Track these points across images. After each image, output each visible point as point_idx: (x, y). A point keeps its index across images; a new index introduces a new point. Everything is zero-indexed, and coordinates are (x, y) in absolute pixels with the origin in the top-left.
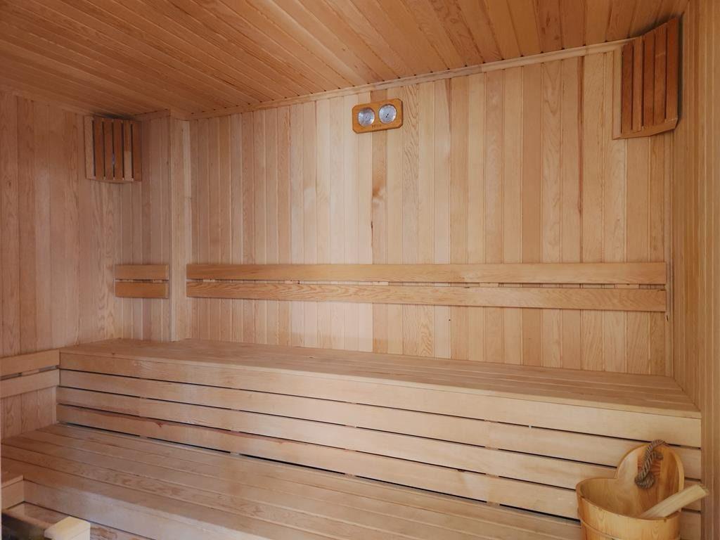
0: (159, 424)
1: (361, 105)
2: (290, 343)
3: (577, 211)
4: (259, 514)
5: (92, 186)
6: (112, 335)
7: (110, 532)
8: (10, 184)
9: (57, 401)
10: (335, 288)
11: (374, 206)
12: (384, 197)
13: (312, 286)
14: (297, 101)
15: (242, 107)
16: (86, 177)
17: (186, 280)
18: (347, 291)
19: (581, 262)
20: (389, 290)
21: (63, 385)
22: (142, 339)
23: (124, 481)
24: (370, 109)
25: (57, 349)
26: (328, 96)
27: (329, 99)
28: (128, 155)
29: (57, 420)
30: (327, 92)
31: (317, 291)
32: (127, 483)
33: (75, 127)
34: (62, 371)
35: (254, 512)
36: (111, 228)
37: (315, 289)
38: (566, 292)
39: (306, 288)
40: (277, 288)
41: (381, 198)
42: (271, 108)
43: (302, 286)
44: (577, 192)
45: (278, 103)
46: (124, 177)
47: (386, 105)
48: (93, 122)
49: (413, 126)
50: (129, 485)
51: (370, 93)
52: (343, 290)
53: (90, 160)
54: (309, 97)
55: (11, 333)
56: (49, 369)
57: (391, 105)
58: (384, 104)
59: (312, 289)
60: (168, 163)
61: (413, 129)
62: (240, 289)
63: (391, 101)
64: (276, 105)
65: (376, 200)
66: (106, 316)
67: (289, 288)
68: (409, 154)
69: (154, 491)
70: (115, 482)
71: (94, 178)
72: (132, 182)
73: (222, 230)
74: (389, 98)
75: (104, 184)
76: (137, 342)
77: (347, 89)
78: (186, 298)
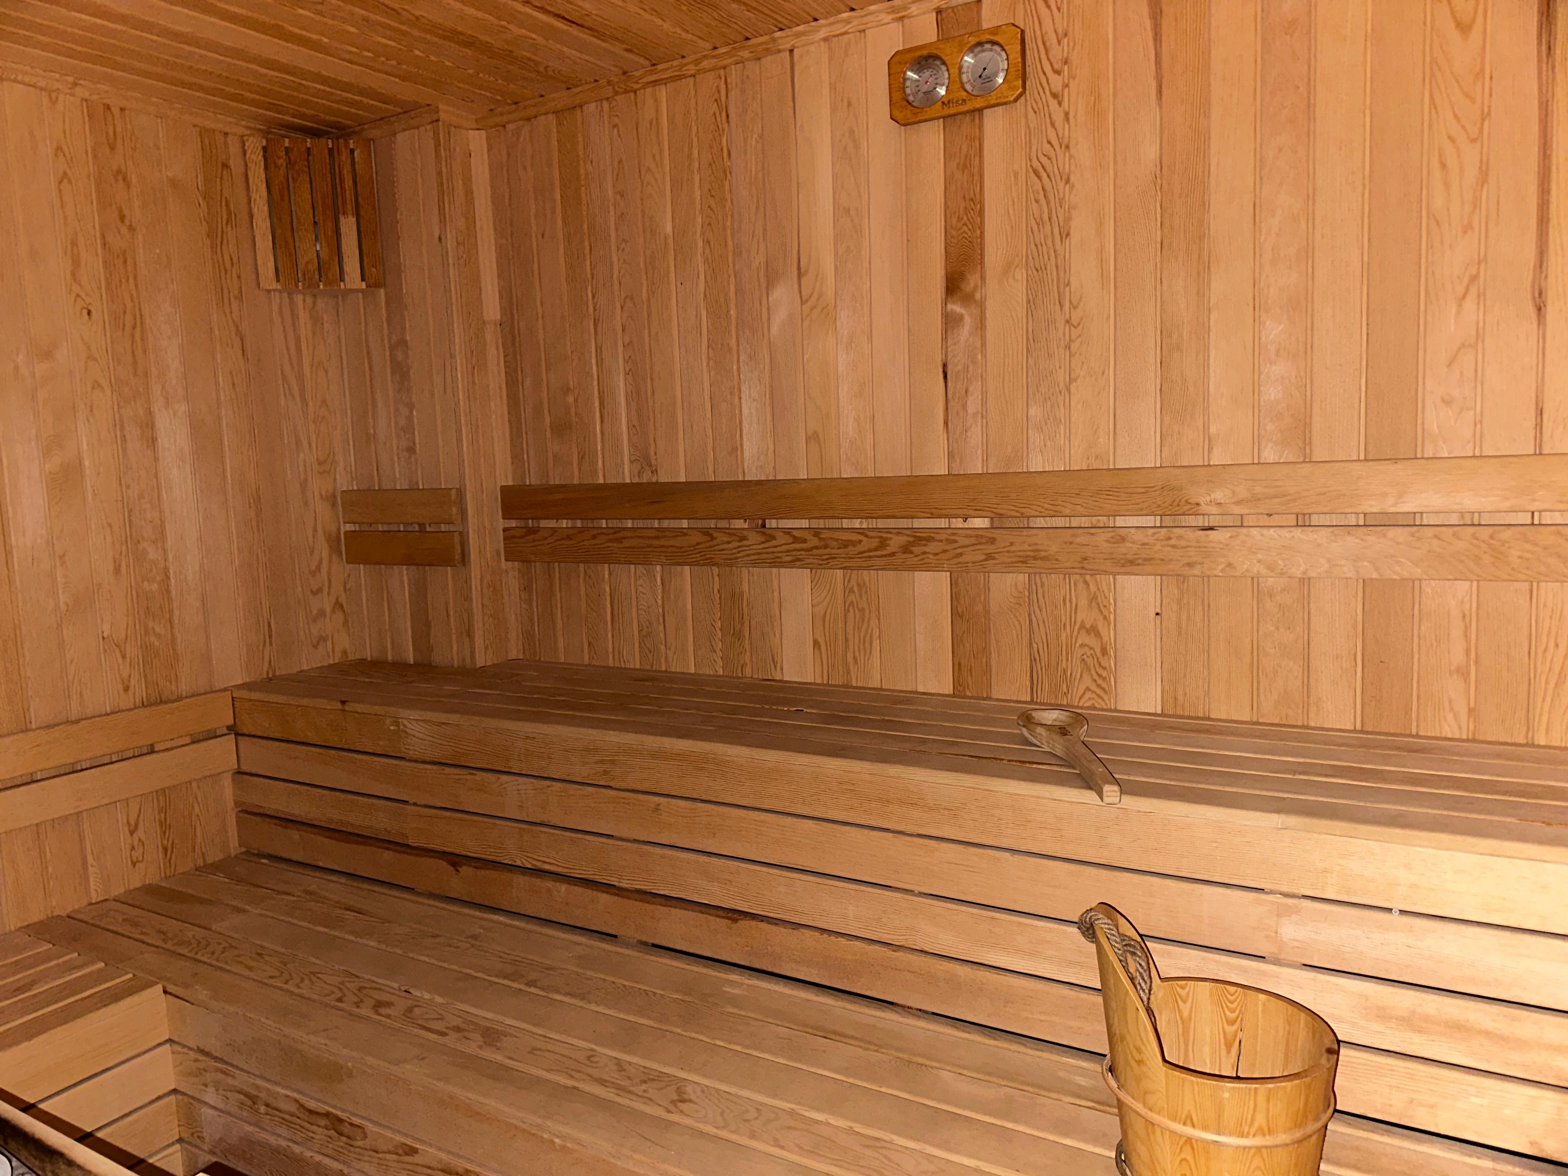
0: (454, 865)
1: (910, 50)
2: (748, 672)
3: (1531, 311)
4: (683, 1106)
5: (275, 308)
6: (345, 653)
7: (351, 1124)
8: (89, 313)
9: (237, 804)
10: (855, 537)
11: (950, 322)
12: (978, 296)
13: (795, 533)
14: (746, 54)
15: (609, 82)
16: (259, 287)
17: (501, 523)
18: (883, 544)
19: (1539, 454)
20: (993, 541)
21: (244, 768)
22: (412, 663)
23: (378, 1005)
24: (936, 57)
25: (225, 690)
26: (823, 33)
27: (826, 39)
28: (348, 225)
29: (240, 846)
30: (821, 22)
31: (809, 545)
32: (383, 1011)
33: (225, 166)
34: (239, 738)
35: (673, 1102)
36: (324, 401)
37: (805, 541)
38: (1492, 537)
39: (781, 539)
40: (713, 538)
41: (968, 299)
42: (680, 77)
43: (774, 533)
44: (1530, 254)
45: (697, 62)
46: (342, 279)
47: (980, 44)
48: (265, 149)
49: (1054, 96)
50: (388, 1016)
51: (934, 14)
52: (875, 543)
53: (264, 243)
54: (774, 40)
55: (124, 657)
56: (212, 735)
57: (994, 43)
58: (973, 40)
59: (796, 540)
60: (440, 239)
61: (1053, 103)
62: (627, 543)
63: (996, 30)
64: (692, 69)
65: (955, 308)
66: (328, 610)
67: (743, 538)
68: (1044, 175)
69: (443, 1034)
70: (357, 1005)
71: (275, 286)
72: (362, 291)
73: (576, 400)
74: (985, 26)
75: (300, 297)
76: (400, 668)
77: (873, 8)
78: (504, 564)
